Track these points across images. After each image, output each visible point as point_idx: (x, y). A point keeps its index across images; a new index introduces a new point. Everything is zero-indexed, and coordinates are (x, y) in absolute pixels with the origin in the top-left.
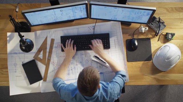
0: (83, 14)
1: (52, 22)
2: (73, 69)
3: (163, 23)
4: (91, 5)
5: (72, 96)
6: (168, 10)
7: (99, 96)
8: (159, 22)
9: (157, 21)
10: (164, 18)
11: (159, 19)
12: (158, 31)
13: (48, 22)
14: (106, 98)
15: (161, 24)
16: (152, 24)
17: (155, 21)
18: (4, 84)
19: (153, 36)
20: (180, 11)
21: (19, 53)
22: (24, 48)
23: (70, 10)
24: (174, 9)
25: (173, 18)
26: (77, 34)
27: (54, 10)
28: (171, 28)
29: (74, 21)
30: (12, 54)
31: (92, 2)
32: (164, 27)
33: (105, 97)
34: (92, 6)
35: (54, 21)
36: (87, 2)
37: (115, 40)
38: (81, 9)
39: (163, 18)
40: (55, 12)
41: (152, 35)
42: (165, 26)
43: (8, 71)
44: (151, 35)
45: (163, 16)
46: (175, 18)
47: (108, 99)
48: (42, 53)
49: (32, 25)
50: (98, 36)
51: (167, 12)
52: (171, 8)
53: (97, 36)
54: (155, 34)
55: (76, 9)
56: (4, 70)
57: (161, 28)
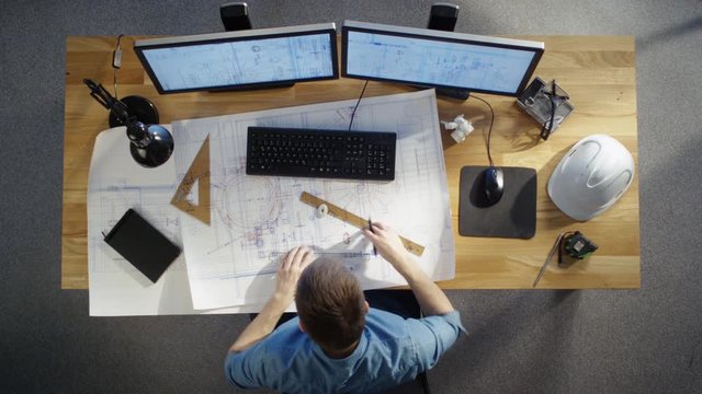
0: (323, 66)
1: (226, 84)
2: (289, 239)
3: (563, 98)
4: (345, 30)
5: (286, 364)
6: (579, 61)
7: (369, 356)
8: (553, 94)
9: (546, 93)
10: (567, 83)
11: (554, 86)
12: (548, 125)
13: (214, 85)
14: (390, 365)
15: (557, 103)
16: (531, 102)
17: (539, 94)
18: (76, 282)
19: (534, 139)
20: (617, 65)
21: (125, 188)
22: (142, 152)
23: (283, 47)
24: (599, 57)
25: (595, 83)
26: (300, 127)
27: (234, 43)
28: (589, 115)
29: (292, 85)
30: (104, 190)
31: (348, 23)
32: (568, 111)
33: (389, 360)
34: (351, 34)
35: (233, 82)
36: (334, 26)
37: (416, 150)
38: (315, 47)
39: (564, 85)
40: (234, 51)
41: (531, 136)
42: (570, 108)
43: (86, 244)
44: (528, 135)
45: (565, 80)
46: (603, 83)
47: (395, 369)
48: (195, 187)
49: (165, 88)
50: (362, 139)
51: (578, 66)
52: (590, 53)
53: (358, 140)
54: (539, 132)
55: (300, 46)
56: (77, 240)
57: (556, 112)
